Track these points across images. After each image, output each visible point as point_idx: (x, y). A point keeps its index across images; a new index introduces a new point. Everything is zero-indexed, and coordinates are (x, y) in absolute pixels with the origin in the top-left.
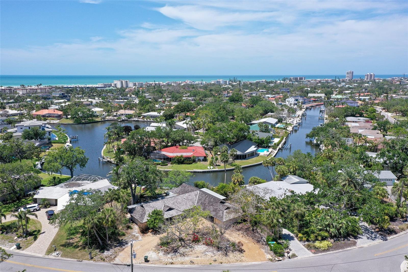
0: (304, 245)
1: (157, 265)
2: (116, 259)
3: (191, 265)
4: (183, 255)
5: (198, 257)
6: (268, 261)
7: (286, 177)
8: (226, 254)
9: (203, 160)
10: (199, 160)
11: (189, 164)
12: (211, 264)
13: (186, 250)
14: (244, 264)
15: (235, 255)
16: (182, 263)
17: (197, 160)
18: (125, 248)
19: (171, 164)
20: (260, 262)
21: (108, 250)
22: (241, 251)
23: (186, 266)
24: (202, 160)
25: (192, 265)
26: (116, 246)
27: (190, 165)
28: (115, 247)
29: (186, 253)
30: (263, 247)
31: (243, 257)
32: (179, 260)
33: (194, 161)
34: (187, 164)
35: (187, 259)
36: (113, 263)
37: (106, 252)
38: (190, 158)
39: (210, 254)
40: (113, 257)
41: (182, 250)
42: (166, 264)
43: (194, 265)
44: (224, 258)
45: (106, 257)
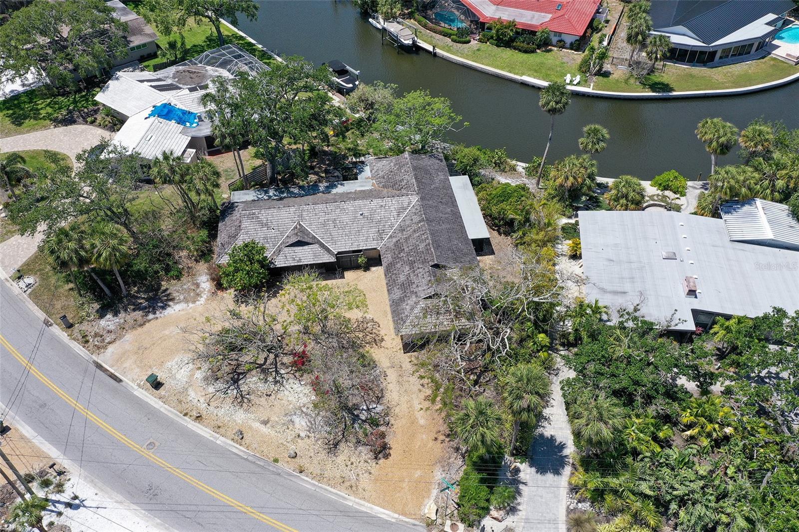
0: (569, 511)
1: (166, 406)
2: (111, 349)
3: (231, 443)
4: (242, 399)
5: (265, 423)
6: (417, 523)
7: (743, 205)
8: (336, 445)
9: (571, 44)
10: (562, 45)
11: (526, 52)
12: (276, 461)
13: (261, 386)
14: (352, 501)
15: (353, 460)
16: (219, 427)
17: (554, 40)
18: (150, 321)
19: (480, 41)
20: (396, 516)
21: (116, 314)
22: (381, 451)
23: (221, 441)
24: (568, 45)
25: (235, 445)
26: (138, 308)
27: (525, 56)
28: (134, 310)
29: (252, 397)
30: (452, 460)
31: (366, 475)
32: (221, 412)
33: (545, 44)
34: (520, 51)
35: (240, 417)
36: (96, 360)
37: (109, 316)
38: (533, 33)
39: (301, 423)
40: (108, 340)
41: (253, 382)
42: (186, 415)
43: (238, 446)
44: (323, 455)
45: (96, 335)
